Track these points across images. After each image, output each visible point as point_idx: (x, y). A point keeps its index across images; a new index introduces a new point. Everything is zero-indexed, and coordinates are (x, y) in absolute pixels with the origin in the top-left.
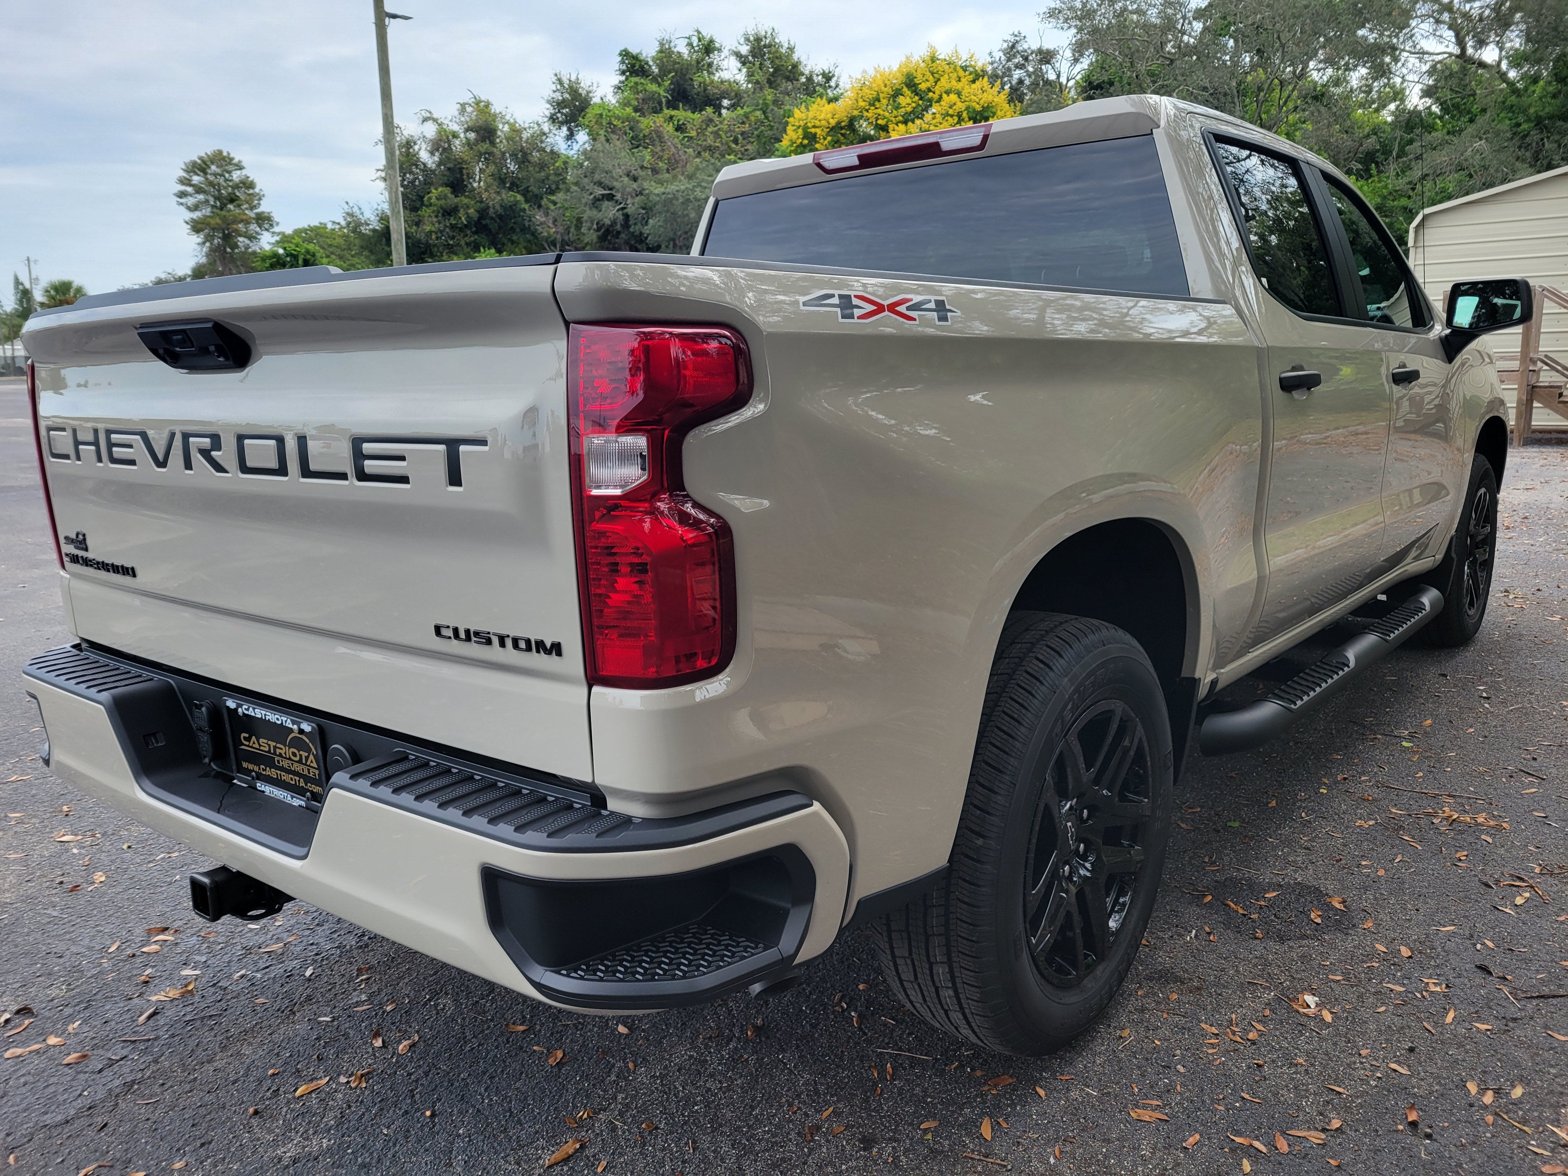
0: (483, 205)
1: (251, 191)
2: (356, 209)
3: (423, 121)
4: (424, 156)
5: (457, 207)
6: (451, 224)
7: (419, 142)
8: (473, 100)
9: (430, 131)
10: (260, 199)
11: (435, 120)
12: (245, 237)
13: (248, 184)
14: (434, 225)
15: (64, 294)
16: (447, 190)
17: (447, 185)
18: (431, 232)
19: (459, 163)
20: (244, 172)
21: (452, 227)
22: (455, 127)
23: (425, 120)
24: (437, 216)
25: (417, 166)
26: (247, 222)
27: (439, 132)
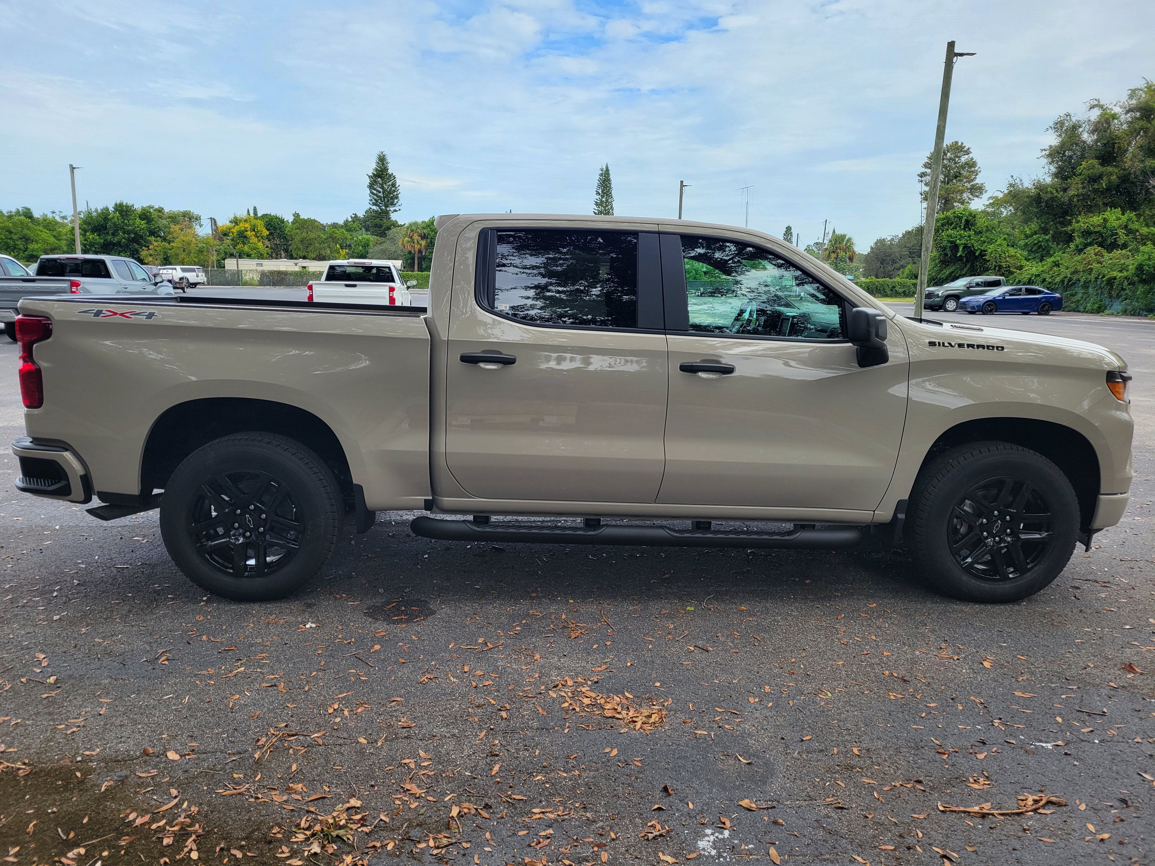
0: (1127, 172)
1: (973, 169)
2: (1018, 181)
3: (1091, 108)
4: (1085, 136)
5: (1102, 174)
6: (1093, 189)
7: (1084, 125)
8: (1146, 85)
9: (1095, 115)
10: (977, 174)
11: (1101, 107)
12: (958, 202)
13: (971, 164)
14: (1078, 190)
15: (840, 243)
16: (1095, 162)
17: (1097, 158)
18: (1074, 196)
19: (1113, 139)
20: (971, 155)
21: (1095, 191)
22: (1117, 110)
23: (1092, 107)
24: (1082, 183)
25: (1077, 144)
26: (962, 192)
27: (1101, 115)
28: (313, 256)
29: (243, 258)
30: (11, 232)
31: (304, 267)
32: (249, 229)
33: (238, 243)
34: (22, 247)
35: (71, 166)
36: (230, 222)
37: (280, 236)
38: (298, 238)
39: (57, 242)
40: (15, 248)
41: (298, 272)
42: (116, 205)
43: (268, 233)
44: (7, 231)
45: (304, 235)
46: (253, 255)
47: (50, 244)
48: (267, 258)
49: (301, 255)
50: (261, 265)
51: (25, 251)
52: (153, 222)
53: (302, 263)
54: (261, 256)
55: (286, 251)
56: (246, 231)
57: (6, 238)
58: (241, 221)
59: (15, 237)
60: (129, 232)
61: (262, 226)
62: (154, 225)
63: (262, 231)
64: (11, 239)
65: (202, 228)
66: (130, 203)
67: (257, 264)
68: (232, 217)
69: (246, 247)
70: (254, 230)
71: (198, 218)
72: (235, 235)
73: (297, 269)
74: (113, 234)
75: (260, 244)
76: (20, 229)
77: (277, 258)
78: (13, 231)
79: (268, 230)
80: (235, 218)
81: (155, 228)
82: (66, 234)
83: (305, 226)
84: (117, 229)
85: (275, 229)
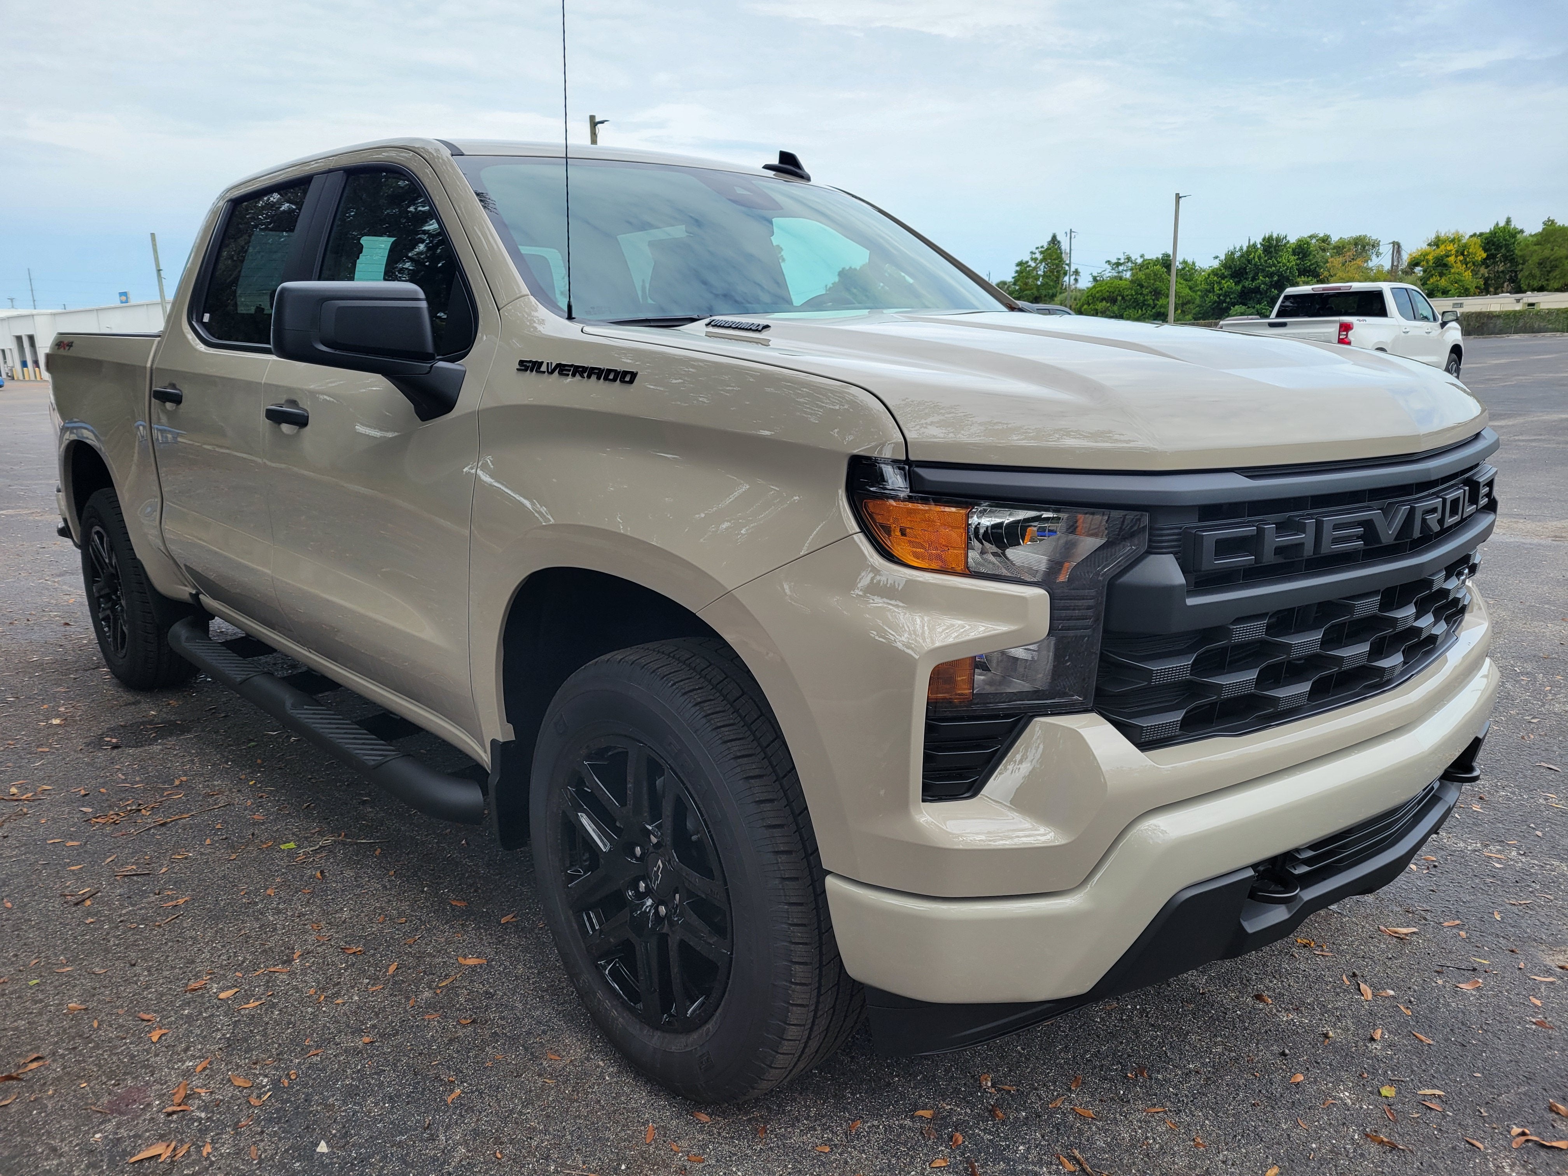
28: (1556, 286)
29: (1436, 297)
30: (1142, 286)
31: (1531, 305)
32: (1453, 252)
33: (1432, 275)
34: (1151, 302)
35: (1177, 195)
36: (1429, 245)
37: (1505, 258)
38: (1536, 258)
39: (1191, 294)
40: (1144, 305)
41: (1520, 312)
42: (1264, 239)
43: (1484, 255)
44: (1138, 285)
45: (1547, 253)
46: (1453, 291)
47: (1183, 297)
48: (1474, 295)
49: (1535, 284)
50: (1461, 305)
51: (1153, 308)
52: (1311, 257)
53: (1530, 297)
54: (1466, 292)
55: (1512, 280)
56: (1448, 256)
57: (1137, 293)
58: (1444, 242)
59: (1145, 291)
60: (1271, 275)
61: (1477, 246)
62: (1310, 261)
63: (1475, 254)
64: (1141, 294)
65: (1380, 258)
66: (1283, 234)
67: (1454, 304)
68: (1432, 237)
69: (1443, 280)
70: (1462, 254)
71: (1375, 245)
72: (1431, 263)
73: (1518, 307)
74: (1253, 279)
75: (1468, 275)
76: (1152, 281)
77: (1496, 294)
78: (1145, 284)
79: (1485, 250)
80: (1438, 238)
81: (1311, 265)
82: (1201, 284)
83: (1552, 239)
84: (1258, 270)
85: (1498, 247)
